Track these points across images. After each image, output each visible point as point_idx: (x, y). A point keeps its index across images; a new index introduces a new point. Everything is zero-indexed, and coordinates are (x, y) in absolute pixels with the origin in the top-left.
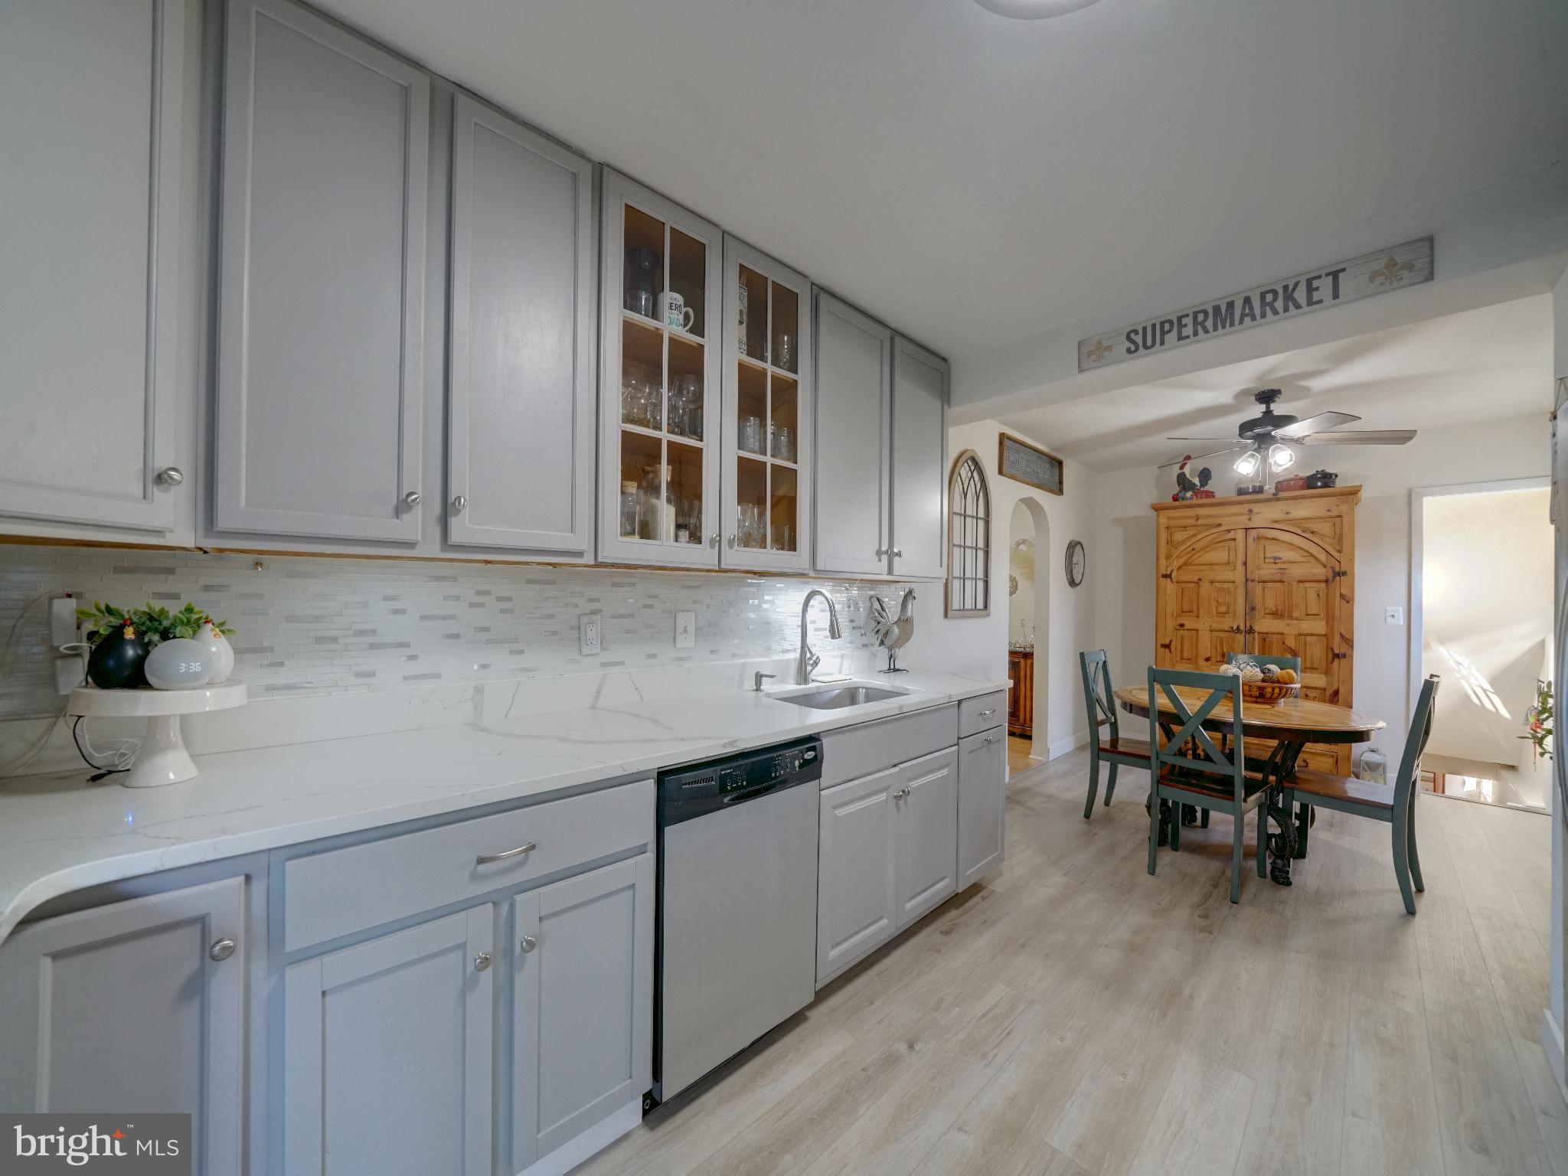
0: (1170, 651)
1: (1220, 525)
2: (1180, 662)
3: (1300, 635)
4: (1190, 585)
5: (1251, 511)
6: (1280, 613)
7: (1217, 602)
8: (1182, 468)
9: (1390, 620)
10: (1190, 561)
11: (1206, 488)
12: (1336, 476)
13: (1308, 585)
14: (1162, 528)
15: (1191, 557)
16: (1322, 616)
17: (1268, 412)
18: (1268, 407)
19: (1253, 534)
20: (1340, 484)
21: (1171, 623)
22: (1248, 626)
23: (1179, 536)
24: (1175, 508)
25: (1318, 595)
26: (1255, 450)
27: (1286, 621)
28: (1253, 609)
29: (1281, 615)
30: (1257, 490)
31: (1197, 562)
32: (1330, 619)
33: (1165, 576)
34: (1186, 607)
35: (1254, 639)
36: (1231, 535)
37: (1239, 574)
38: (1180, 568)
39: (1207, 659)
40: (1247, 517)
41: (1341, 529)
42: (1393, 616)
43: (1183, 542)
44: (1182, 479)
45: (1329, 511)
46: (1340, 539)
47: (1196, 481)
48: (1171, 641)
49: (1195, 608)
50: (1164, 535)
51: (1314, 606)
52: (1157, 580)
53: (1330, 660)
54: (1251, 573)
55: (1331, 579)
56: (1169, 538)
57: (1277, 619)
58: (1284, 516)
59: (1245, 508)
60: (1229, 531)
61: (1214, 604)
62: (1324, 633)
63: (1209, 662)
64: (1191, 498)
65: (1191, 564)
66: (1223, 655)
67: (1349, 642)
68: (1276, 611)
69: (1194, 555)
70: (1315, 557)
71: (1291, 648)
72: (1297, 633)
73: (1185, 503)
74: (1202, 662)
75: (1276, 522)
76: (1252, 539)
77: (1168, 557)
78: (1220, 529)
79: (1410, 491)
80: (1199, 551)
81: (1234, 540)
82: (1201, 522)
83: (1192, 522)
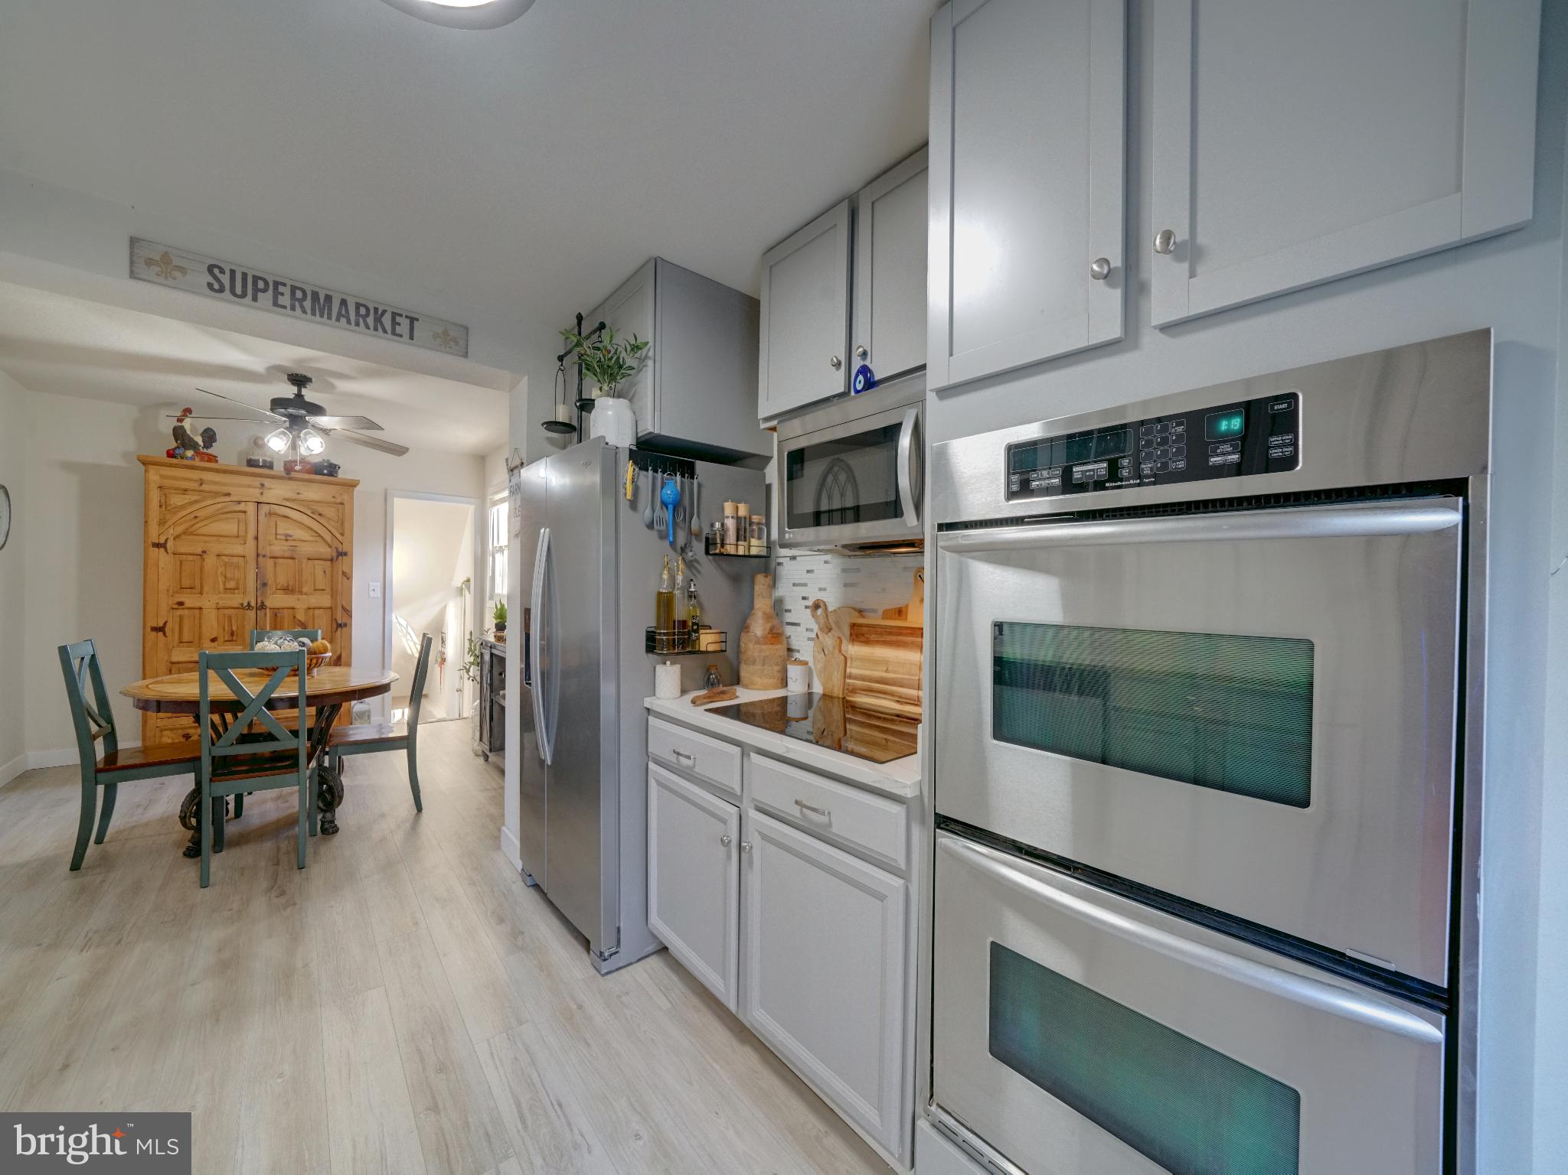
0: (165, 634)
1: (229, 494)
2: (178, 646)
3: (309, 609)
4: (191, 558)
5: (262, 485)
6: (291, 588)
7: (225, 577)
8: (180, 420)
9: (372, 594)
10: (190, 530)
11: (210, 451)
12: (339, 468)
13: (316, 562)
14: (153, 488)
15: (193, 525)
16: (328, 590)
17: (299, 396)
18: (300, 391)
19: (265, 509)
20: (342, 475)
21: (165, 602)
22: (259, 602)
23: (177, 500)
24: (171, 465)
25: (325, 572)
26: (286, 428)
27: (296, 596)
28: (265, 584)
29: (292, 590)
30: (268, 465)
31: (200, 531)
32: (334, 594)
33: (157, 545)
34: (186, 583)
35: (265, 614)
36: (242, 507)
37: (249, 549)
38: (176, 538)
39: (213, 640)
40: (258, 491)
41: (343, 514)
42: (374, 590)
43: (183, 507)
44: (179, 433)
45: (334, 497)
46: (342, 523)
47: (199, 440)
48: (165, 623)
49: (197, 584)
50: (155, 496)
51: (322, 581)
52: (146, 549)
53: (334, 630)
54: (263, 548)
55: (335, 558)
56: (163, 501)
57: (287, 594)
58: (294, 496)
59: (257, 481)
60: (239, 502)
61: (221, 579)
62: (329, 605)
63: (216, 643)
64: (192, 458)
65: (192, 534)
66: (232, 634)
67: (348, 612)
68: (288, 586)
69: (197, 523)
70: (322, 537)
71: (300, 621)
72: (306, 607)
73: (185, 462)
74: (207, 643)
75: (287, 500)
76: (264, 514)
77: (162, 522)
78: (227, 499)
79: (386, 490)
80: (202, 520)
81: (245, 512)
82: (205, 487)
83: (194, 485)
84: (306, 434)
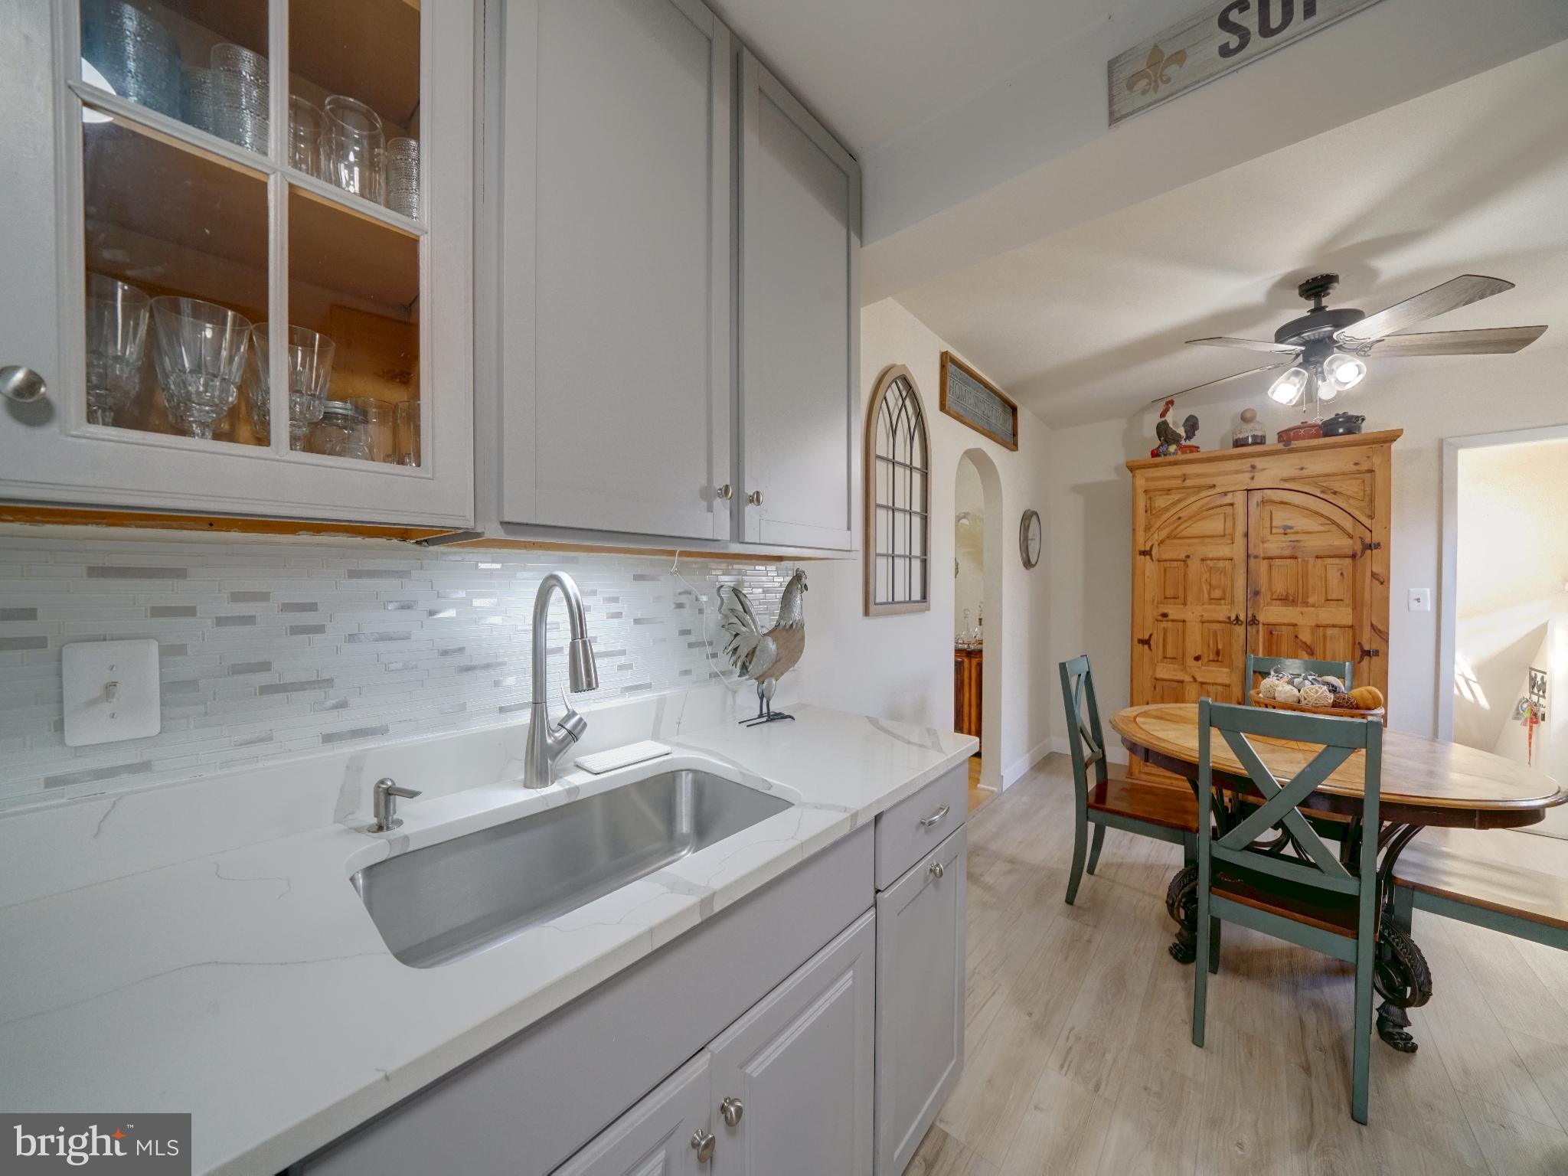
0: (1150, 647)
1: (1214, 486)
2: (1162, 662)
3: (1318, 626)
4: (1175, 564)
5: (1253, 467)
6: (1291, 598)
7: (1210, 584)
8: (1163, 415)
9: (1414, 605)
10: (1175, 533)
12: (1363, 420)
13: (1329, 561)
14: (1140, 491)
15: (1177, 528)
16: (1348, 600)
17: (1319, 309)
18: (1318, 303)
19: (1257, 497)
20: (1368, 428)
21: (1150, 613)
22: (1250, 615)
23: (1161, 502)
24: (1156, 466)
25: (1342, 574)
26: (1300, 365)
27: (1299, 609)
28: (1257, 593)
29: (1293, 601)
30: (1259, 441)
31: (1185, 533)
32: (1357, 605)
33: (1143, 553)
34: (1170, 593)
35: (1258, 632)
36: (1228, 499)
37: (1238, 550)
38: (1161, 543)
39: (1197, 658)
40: (1249, 475)
41: (1373, 487)
42: (1418, 600)
43: (1166, 509)
44: (1163, 431)
45: (1356, 464)
46: (1372, 501)
47: (1181, 431)
48: (1151, 635)
49: (1181, 594)
50: (1141, 502)
51: (1336, 587)
52: (1134, 558)
53: (1358, 659)
54: (1255, 546)
55: (1359, 553)
56: (1148, 505)
57: (1286, 605)
58: (1296, 473)
59: (1245, 464)
60: (1225, 494)
61: (1205, 588)
62: (1350, 623)
63: (1200, 662)
64: (1175, 453)
65: (1175, 538)
66: (1218, 653)
67: (1383, 635)
68: (1287, 595)
69: (1180, 525)
70: (1338, 526)
71: (1305, 643)
72: (1314, 624)
73: (1169, 458)
74: (1191, 662)
75: (1285, 480)
76: (1255, 503)
77: (1147, 528)
78: (1212, 492)
79: (1441, 441)
80: (1185, 521)
81: (1232, 504)
82: (1189, 483)
83: (1178, 483)
84: (1331, 362)
